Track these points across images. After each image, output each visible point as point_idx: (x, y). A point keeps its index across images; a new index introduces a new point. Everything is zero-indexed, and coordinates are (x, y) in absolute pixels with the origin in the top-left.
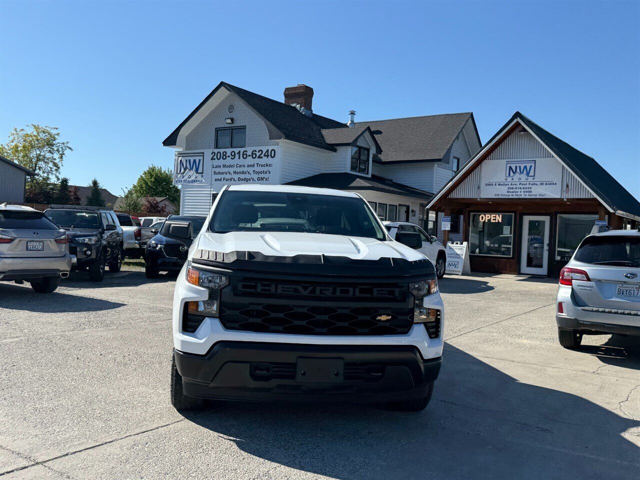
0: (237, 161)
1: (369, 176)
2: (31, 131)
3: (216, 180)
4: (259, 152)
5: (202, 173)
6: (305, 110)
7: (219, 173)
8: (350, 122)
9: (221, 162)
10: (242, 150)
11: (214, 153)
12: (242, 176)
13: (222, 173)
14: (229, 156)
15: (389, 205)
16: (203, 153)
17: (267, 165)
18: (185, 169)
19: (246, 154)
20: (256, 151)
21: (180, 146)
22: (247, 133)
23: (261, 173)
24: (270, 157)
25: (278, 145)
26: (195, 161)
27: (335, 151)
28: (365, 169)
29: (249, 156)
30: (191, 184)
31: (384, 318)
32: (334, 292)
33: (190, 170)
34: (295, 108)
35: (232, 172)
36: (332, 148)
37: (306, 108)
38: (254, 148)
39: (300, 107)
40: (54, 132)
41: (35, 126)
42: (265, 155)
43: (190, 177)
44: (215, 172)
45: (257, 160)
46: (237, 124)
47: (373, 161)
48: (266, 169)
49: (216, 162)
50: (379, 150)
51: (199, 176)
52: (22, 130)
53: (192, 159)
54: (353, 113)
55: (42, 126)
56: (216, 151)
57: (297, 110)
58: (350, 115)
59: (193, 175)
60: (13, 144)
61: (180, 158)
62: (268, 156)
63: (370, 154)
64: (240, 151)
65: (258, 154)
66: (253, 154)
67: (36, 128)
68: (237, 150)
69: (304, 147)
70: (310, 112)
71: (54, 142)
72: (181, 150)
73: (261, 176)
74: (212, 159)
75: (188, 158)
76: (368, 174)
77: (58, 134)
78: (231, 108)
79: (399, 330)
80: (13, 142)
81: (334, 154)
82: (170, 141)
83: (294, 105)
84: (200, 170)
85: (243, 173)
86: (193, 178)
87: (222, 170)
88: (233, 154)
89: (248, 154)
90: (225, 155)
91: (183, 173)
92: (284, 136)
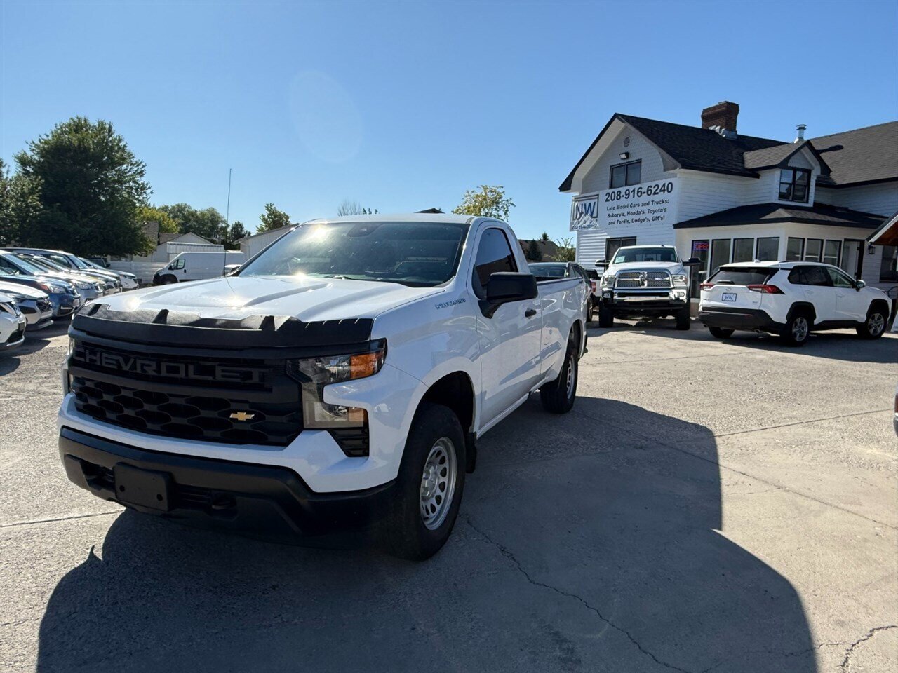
0: (631, 200)
1: (810, 204)
2: (480, 192)
3: (610, 223)
4: (654, 187)
5: (597, 217)
6: (727, 132)
7: (613, 216)
8: (797, 140)
9: (616, 203)
10: (637, 187)
11: (609, 194)
12: (636, 217)
13: (616, 215)
14: (623, 196)
15: (808, 239)
16: (598, 195)
17: (663, 202)
18: (581, 214)
19: (641, 192)
20: (651, 187)
21: (575, 191)
22: (643, 167)
23: (656, 211)
24: (666, 192)
25: (676, 177)
26: (590, 204)
27: (758, 176)
28: (804, 197)
29: (644, 193)
30: (586, 230)
31: (242, 416)
32: (158, 370)
33: (585, 215)
34: (713, 131)
35: (626, 214)
36: (754, 173)
37: (727, 129)
38: (650, 184)
39: (721, 129)
40: (500, 190)
41: (483, 187)
42: (661, 191)
43: (585, 222)
44: (608, 215)
45: (653, 197)
46: (633, 158)
47: (817, 185)
48: (661, 206)
49: (611, 204)
50: (826, 169)
51: (594, 220)
52: (473, 191)
53: (587, 203)
54: (802, 128)
55: (490, 186)
56: (611, 191)
57: (716, 133)
58: (798, 131)
59: (588, 219)
60: (466, 205)
61: (576, 203)
62: (664, 191)
63: (812, 176)
64: (634, 189)
65: (654, 190)
66: (648, 190)
67: (485, 189)
68: (631, 188)
69: (715, 177)
70: (734, 133)
71: (500, 200)
72: (577, 194)
73: (656, 214)
74: (607, 200)
75: (583, 202)
76: (807, 202)
77: (504, 192)
78: (627, 141)
79: (271, 438)
80: (466, 203)
81: (757, 180)
82: (566, 186)
83: (712, 128)
84: (595, 215)
85: (638, 213)
86: (588, 223)
87: (616, 212)
88: (627, 192)
89: (643, 191)
90: (619, 195)
91: (579, 219)
92: (680, 165)
